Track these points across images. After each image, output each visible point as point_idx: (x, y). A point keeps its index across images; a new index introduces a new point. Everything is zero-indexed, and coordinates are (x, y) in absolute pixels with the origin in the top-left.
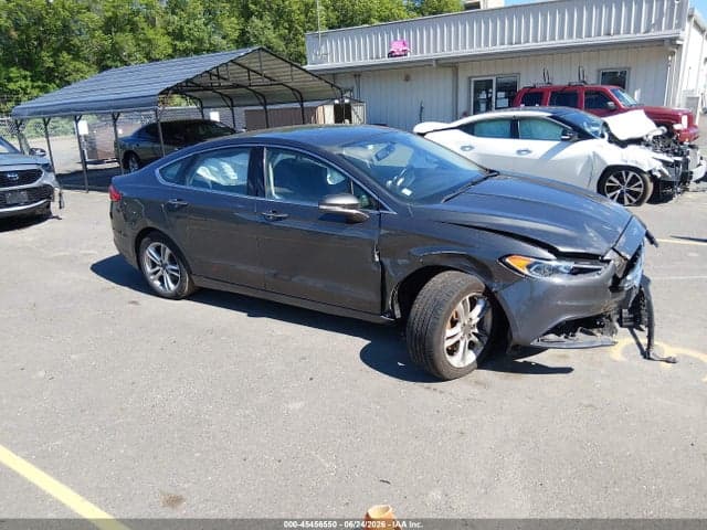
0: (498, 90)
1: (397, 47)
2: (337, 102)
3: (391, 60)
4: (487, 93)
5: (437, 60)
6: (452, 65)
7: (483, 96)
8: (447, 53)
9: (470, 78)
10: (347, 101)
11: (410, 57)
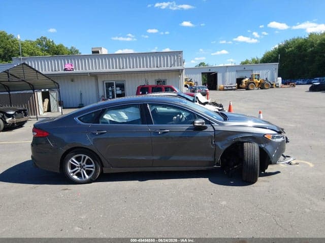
0: (117, 86)
1: (68, 66)
2: (43, 90)
3: (66, 72)
4: (112, 88)
5: (90, 73)
6: (95, 76)
7: (110, 89)
8: (94, 71)
9: (103, 82)
10: (47, 90)
11: (75, 71)
